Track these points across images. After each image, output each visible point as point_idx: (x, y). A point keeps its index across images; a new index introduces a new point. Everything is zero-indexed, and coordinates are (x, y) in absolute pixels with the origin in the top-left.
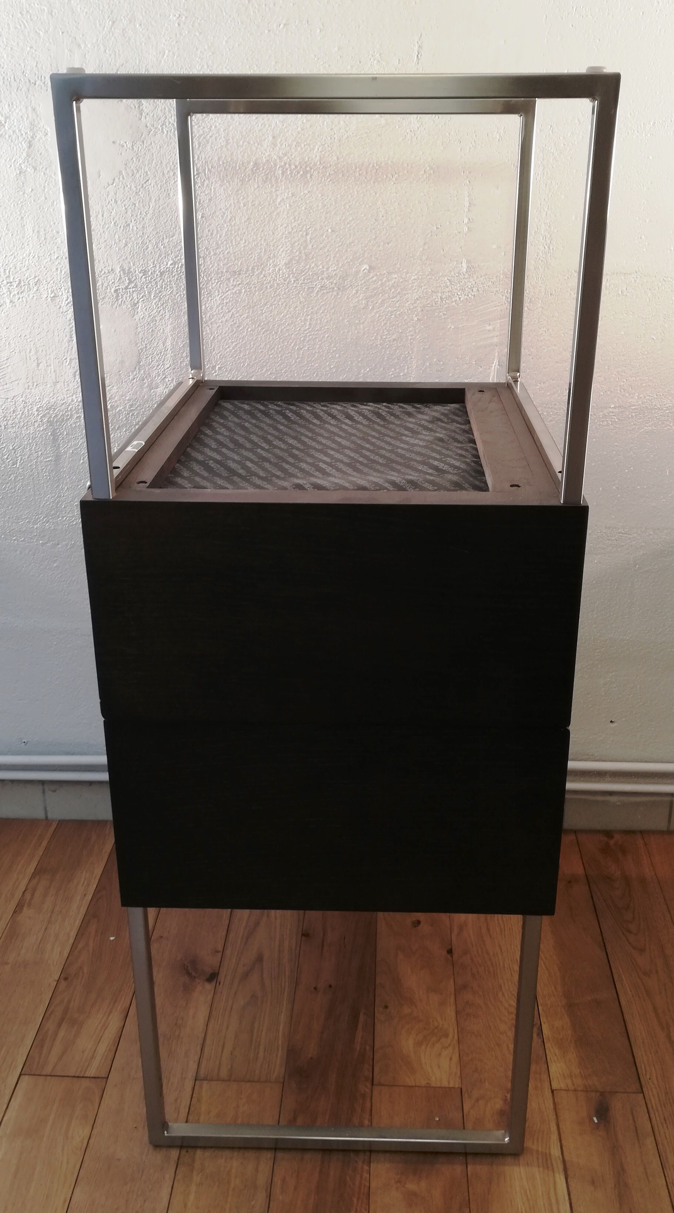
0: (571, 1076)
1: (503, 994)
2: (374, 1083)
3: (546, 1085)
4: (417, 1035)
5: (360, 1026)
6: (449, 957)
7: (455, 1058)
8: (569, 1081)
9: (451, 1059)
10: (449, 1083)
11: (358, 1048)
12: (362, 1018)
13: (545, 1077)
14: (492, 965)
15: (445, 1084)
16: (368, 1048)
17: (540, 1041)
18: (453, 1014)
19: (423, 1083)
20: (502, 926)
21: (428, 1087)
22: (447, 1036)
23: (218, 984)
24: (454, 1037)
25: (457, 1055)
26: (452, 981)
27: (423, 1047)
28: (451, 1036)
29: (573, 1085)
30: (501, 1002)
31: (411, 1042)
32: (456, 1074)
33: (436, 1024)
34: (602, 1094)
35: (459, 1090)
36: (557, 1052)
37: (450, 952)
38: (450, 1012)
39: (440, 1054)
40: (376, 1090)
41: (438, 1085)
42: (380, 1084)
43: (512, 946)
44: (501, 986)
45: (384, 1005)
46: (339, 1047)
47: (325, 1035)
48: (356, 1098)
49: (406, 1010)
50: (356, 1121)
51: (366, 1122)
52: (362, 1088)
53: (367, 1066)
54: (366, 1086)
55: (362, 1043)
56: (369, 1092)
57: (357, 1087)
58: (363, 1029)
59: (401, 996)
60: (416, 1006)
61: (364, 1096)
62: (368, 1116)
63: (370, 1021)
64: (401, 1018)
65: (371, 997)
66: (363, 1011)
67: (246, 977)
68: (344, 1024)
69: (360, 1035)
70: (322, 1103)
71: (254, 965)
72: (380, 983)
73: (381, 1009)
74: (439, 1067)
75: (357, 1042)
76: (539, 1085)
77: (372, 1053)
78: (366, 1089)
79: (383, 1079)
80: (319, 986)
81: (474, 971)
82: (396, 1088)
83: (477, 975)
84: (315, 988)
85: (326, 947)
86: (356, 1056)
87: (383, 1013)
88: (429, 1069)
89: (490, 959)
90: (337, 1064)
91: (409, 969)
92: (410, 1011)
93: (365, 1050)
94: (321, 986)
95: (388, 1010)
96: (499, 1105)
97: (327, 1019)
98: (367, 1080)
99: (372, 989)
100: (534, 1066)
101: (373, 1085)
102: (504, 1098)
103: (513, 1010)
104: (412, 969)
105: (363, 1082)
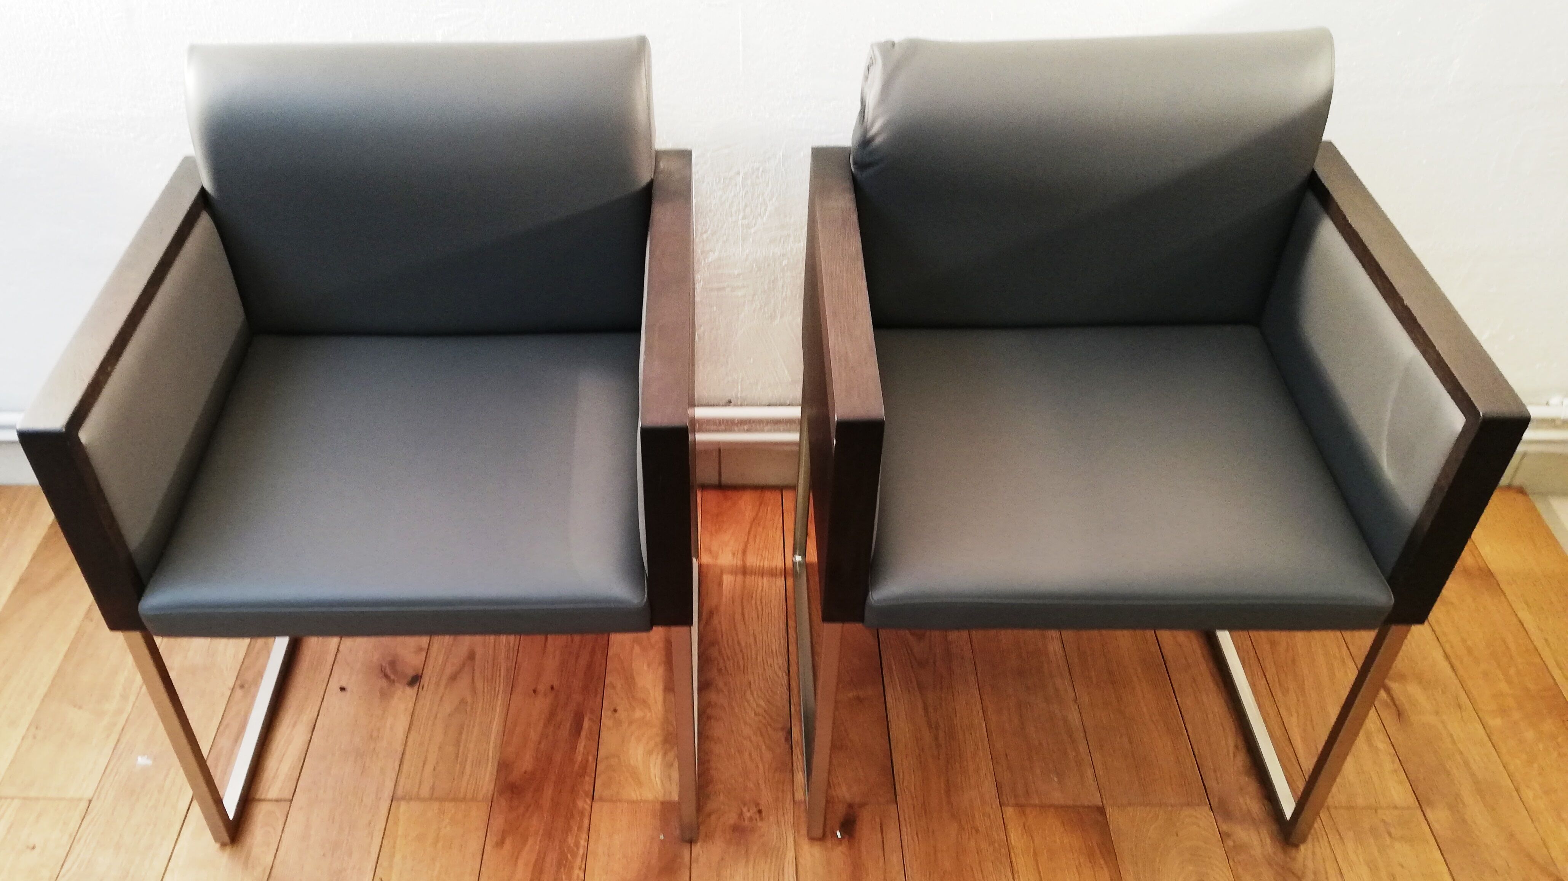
1: (752, 694)
2: (594, 798)
3: (790, 797)
4: (648, 742)
5: (583, 733)
11: (579, 758)
12: (586, 724)
13: (788, 787)
14: (743, 659)
15: (674, 797)
16: (590, 758)
17: (788, 746)
19: (649, 796)
23: (421, 687)
27: (654, 756)
30: (748, 702)
31: (640, 751)
34: (850, 806)
39: (672, 764)
40: (596, 805)
41: (666, 798)
42: (601, 799)
44: (750, 683)
45: (612, 709)
46: (558, 757)
47: (543, 745)
48: (572, 816)
49: (638, 714)
50: (571, 840)
51: (583, 843)
52: (580, 804)
53: (587, 778)
54: (585, 802)
55: (583, 754)
56: (588, 807)
57: (574, 803)
58: (586, 737)
59: (633, 697)
60: (650, 711)
61: (582, 813)
62: (584, 836)
63: (596, 728)
64: (631, 723)
65: (599, 700)
66: (588, 714)
67: (454, 678)
68: (565, 732)
69: (583, 744)
70: (535, 822)
71: (464, 664)
72: (611, 683)
73: (609, 713)
74: (670, 778)
75: (579, 752)
76: (781, 796)
77: (595, 765)
78: (585, 805)
79: (605, 794)
80: (539, 688)
81: (722, 664)
82: (619, 803)
83: (724, 671)
84: (534, 691)
85: (550, 642)
86: (576, 767)
87: (610, 718)
88: (658, 781)
89: (741, 651)
90: (553, 779)
91: (645, 665)
92: (642, 714)
93: (587, 761)
94: (542, 687)
95: (616, 714)
96: (733, 820)
97: (546, 726)
98: (586, 793)
99: (600, 692)
100: (777, 776)
101: (593, 800)
102: (739, 811)
103: (761, 711)
104: (649, 665)
105: (582, 796)
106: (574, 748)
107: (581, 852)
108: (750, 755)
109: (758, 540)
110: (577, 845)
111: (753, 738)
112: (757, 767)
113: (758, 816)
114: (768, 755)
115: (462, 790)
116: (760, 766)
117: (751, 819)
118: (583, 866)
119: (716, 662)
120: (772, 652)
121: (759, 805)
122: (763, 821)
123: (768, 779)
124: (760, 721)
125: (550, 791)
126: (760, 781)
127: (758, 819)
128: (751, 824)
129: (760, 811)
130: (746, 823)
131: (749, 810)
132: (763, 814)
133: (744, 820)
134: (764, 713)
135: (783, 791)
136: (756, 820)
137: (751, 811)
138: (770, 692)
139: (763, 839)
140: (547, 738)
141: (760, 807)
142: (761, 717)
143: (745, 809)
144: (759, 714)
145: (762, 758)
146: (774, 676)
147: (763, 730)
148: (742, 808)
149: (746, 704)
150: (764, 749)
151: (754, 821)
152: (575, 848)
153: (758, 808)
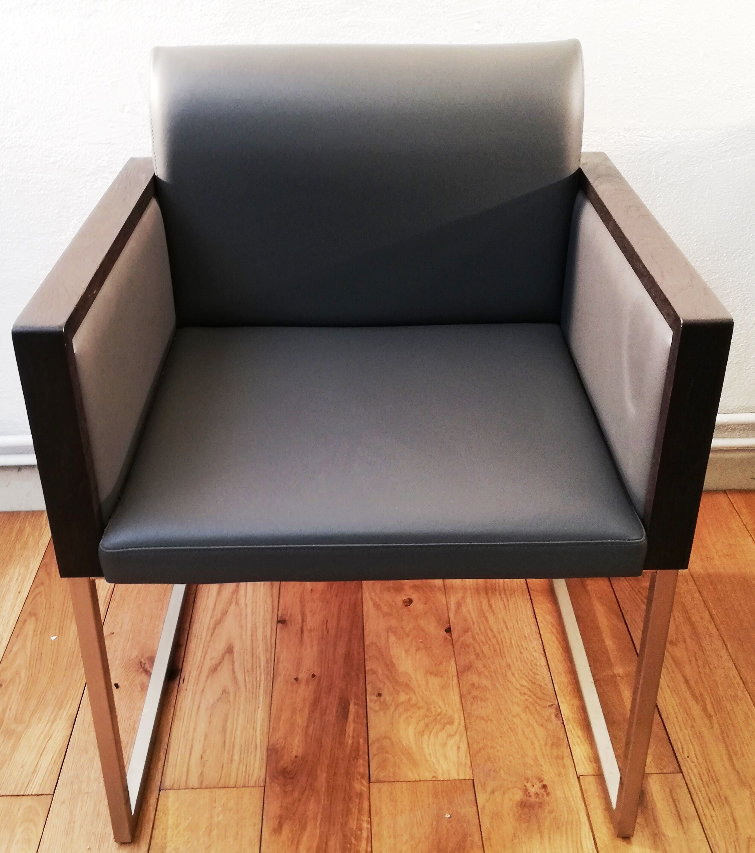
2: (371, 780)
4: (417, 724)
5: (351, 717)
6: (448, 636)
7: (464, 747)
9: (458, 748)
11: (350, 742)
12: (352, 708)
13: (568, 762)
15: (454, 776)
16: (361, 741)
17: (560, 722)
18: (457, 698)
19: (429, 776)
21: (435, 780)
22: (451, 723)
23: (181, 681)
24: (459, 724)
25: (466, 742)
26: (453, 662)
27: (426, 737)
28: (456, 723)
30: (511, 683)
31: (411, 731)
32: (465, 764)
33: (439, 711)
35: (471, 782)
37: (449, 631)
38: (454, 696)
39: (445, 744)
41: (446, 778)
44: (510, 666)
45: (376, 693)
46: (328, 742)
48: (350, 799)
49: (403, 697)
50: (353, 824)
51: (365, 825)
52: (357, 786)
53: (361, 761)
54: (362, 784)
55: (353, 737)
56: (365, 789)
57: (351, 785)
58: (354, 721)
59: (396, 681)
62: (365, 818)
63: (362, 712)
64: (397, 706)
65: (362, 685)
66: (353, 701)
67: (214, 670)
68: (332, 716)
69: (352, 728)
70: (312, 806)
72: (372, 669)
73: (374, 698)
74: (445, 757)
75: (349, 736)
76: (563, 771)
77: (366, 746)
78: (363, 788)
79: (382, 775)
80: (300, 676)
81: (478, 650)
82: (397, 784)
83: (481, 655)
84: (296, 679)
85: (306, 634)
86: (348, 750)
87: (376, 701)
88: (434, 760)
89: (495, 637)
90: (326, 762)
91: (403, 652)
92: (408, 697)
93: (358, 743)
94: (303, 676)
95: (382, 698)
96: (518, 796)
97: (312, 712)
98: (362, 777)
99: (362, 676)
100: (555, 751)
101: (369, 782)
102: (523, 787)
103: (526, 690)
104: (407, 651)
105: (358, 779)
106: (342, 732)
107: (365, 834)
108: (524, 733)
110: (360, 828)
111: (523, 716)
112: (532, 743)
113: (543, 791)
114: (541, 732)
115: (233, 775)
116: (536, 742)
117: (537, 794)
118: (369, 849)
119: (472, 648)
120: (525, 637)
121: (542, 781)
122: (550, 796)
123: (547, 755)
124: (527, 700)
125: (324, 775)
126: (538, 757)
127: (545, 794)
128: (537, 800)
129: (544, 786)
130: (533, 799)
131: (533, 786)
132: (549, 789)
133: (530, 796)
134: (529, 693)
135: (564, 765)
136: (543, 795)
137: (535, 786)
138: (531, 673)
139: (553, 814)
140: (314, 723)
141: (545, 783)
142: (526, 697)
143: (529, 785)
144: (525, 694)
145: (536, 736)
146: (533, 659)
147: (531, 707)
148: (526, 784)
149: (509, 685)
150: (536, 727)
151: (540, 796)
152: (359, 832)
153: (542, 784)
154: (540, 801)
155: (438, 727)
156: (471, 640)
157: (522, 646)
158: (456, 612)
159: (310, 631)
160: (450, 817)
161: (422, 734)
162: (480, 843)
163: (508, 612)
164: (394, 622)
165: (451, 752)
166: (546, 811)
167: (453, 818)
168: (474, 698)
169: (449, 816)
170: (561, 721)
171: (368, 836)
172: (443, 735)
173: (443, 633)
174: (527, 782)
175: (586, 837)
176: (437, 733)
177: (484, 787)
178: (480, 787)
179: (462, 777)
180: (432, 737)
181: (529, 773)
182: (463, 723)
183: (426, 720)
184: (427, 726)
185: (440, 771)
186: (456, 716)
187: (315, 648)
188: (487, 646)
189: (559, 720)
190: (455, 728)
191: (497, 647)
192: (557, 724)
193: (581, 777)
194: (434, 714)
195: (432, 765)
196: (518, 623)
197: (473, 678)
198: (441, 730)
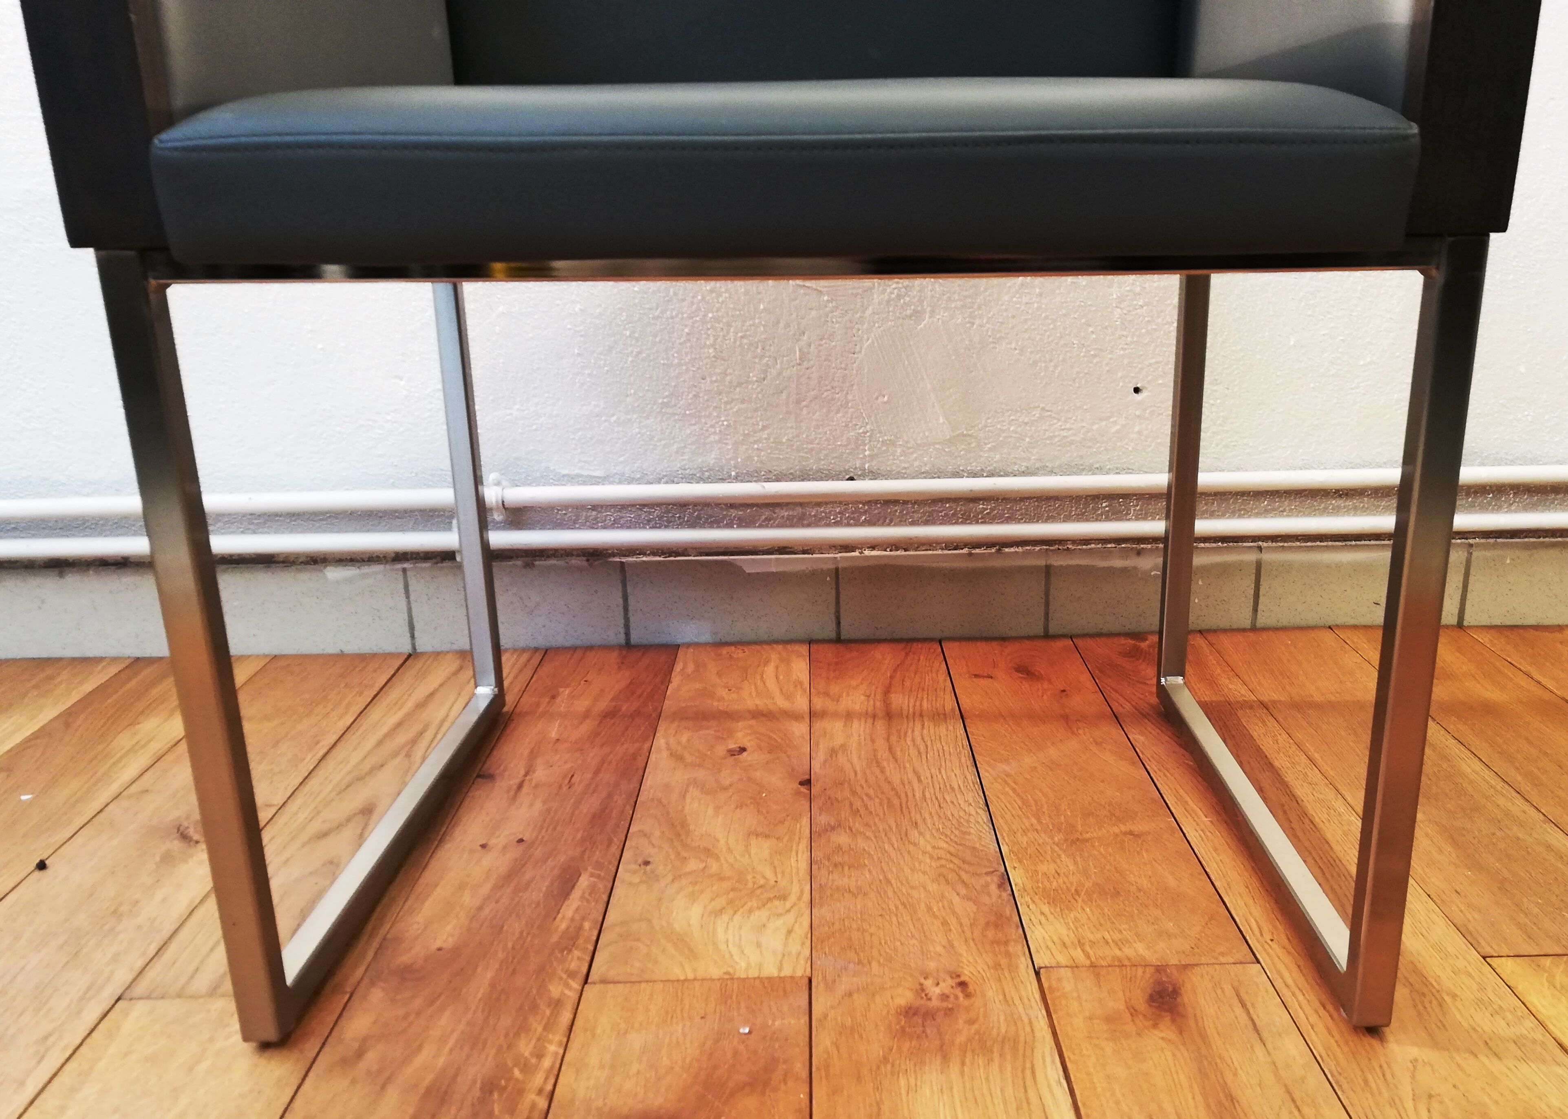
0: (1081, 944)
2: (589, 981)
3: (1023, 963)
4: (712, 899)
5: (576, 894)
6: (803, 789)
7: (800, 930)
8: (1078, 954)
9: (790, 932)
10: (780, 969)
11: (563, 926)
12: (584, 881)
13: (1018, 948)
14: (899, 797)
15: (771, 970)
16: (587, 925)
17: (1006, 895)
18: (804, 865)
19: (716, 972)
20: (922, 748)
21: (729, 978)
22: (784, 898)
24: (799, 898)
25: (806, 924)
26: (805, 821)
27: (725, 917)
28: (793, 898)
29: (1088, 956)
30: (915, 845)
31: (696, 912)
32: (798, 954)
33: (762, 882)
34: (1160, 970)
35: (807, 981)
36: (1046, 909)
37: (807, 783)
38: (799, 862)
39: (763, 925)
40: (591, 992)
41: (753, 973)
42: (604, 981)
43: (943, 772)
44: (916, 823)
45: (640, 860)
47: (486, 911)
48: (535, 1007)
49: (693, 865)
50: (525, 1047)
51: (553, 1049)
52: (555, 990)
53: (577, 953)
54: (567, 985)
55: (572, 920)
56: (572, 995)
57: (542, 987)
58: (582, 897)
59: (685, 845)
60: (718, 859)
61: (557, 1004)
62: (558, 1037)
63: (602, 887)
64: (676, 878)
65: (615, 849)
66: (590, 871)
68: (537, 894)
69: (574, 907)
70: (445, 1020)
71: (348, 820)
72: (640, 834)
73: (634, 867)
74: (759, 945)
75: (563, 918)
76: (1004, 961)
77: (596, 933)
78: (567, 992)
79: (612, 974)
80: (493, 841)
81: (858, 804)
82: (643, 985)
83: (862, 811)
84: (483, 846)
85: (525, 789)
86: (555, 938)
87: (635, 872)
88: (734, 951)
89: (893, 789)
90: (501, 955)
91: (710, 811)
92: (702, 865)
93: (580, 928)
94: (499, 840)
95: (648, 868)
96: (904, 997)
97: (498, 887)
98: (572, 975)
99: (617, 842)
100: (990, 934)
101: (586, 982)
102: (919, 987)
103: (941, 853)
104: (717, 808)
105: (561, 979)
106: (553, 912)
107: (547, 1063)
108: (929, 909)
109: (908, 683)
110: (540, 1055)
111: (933, 887)
112: (945, 923)
113: (958, 991)
114: (964, 908)
116: (952, 921)
117: (944, 997)
118: (549, 1087)
119: (847, 803)
120: (952, 788)
121: (958, 976)
122: (973, 999)
123: (973, 939)
124: (942, 866)
125: (489, 975)
126: (956, 943)
127: (961, 995)
128: (945, 1004)
129: (963, 985)
130: (935, 1003)
131: (938, 984)
132: (971, 988)
133: (930, 999)
134: (949, 856)
135: (1008, 955)
136: (956, 997)
137: (942, 984)
138: (957, 832)
139: (976, 1026)
140: (497, 902)
141: (962, 979)
142: (943, 862)
143: (928, 983)
144: (939, 858)
145: (954, 913)
146: (962, 814)
147: (951, 876)
148: (922, 981)
149: (911, 848)
150: (956, 900)
151: (952, 998)
152: (534, 1061)
153: (958, 980)
154: (950, 1006)
155: (754, 903)
156: (847, 794)
157: (944, 799)
158: (825, 761)
159: (536, 786)
160: (750, 1032)
161: (720, 912)
162: (805, 1074)
163: (924, 761)
164: (701, 774)
165: (773, 940)
166: (961, 1021)
167: (753, 1035)
168: (835, 865)
169: (747, 1030)
170: (1009, 892)
171: (552, 1067)
172: (763, 914)
173: (796, 785)
174: (925, 978)
175: (1044, 1060)
176: (750, 911)
177: (830, 987)
178: (822, 986)
179: (787, 972)
180: (737, 917)
181: (932, 965)
182: (806, 897)
183: (731, 895)
184: (731, 902)
185: (743, 965)
186: (796, 889)
187: (538, 805)
188: (877, 800)
189: (1005, 890)
190: (788, 904)
191: (896, 802)
192: (1000, 897)
193: (1042, 971)
194: (750, 885)
195: (727, 956)
196: (940, 772)
197: (842, 839)
198: (759, 908)
